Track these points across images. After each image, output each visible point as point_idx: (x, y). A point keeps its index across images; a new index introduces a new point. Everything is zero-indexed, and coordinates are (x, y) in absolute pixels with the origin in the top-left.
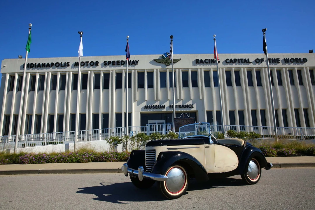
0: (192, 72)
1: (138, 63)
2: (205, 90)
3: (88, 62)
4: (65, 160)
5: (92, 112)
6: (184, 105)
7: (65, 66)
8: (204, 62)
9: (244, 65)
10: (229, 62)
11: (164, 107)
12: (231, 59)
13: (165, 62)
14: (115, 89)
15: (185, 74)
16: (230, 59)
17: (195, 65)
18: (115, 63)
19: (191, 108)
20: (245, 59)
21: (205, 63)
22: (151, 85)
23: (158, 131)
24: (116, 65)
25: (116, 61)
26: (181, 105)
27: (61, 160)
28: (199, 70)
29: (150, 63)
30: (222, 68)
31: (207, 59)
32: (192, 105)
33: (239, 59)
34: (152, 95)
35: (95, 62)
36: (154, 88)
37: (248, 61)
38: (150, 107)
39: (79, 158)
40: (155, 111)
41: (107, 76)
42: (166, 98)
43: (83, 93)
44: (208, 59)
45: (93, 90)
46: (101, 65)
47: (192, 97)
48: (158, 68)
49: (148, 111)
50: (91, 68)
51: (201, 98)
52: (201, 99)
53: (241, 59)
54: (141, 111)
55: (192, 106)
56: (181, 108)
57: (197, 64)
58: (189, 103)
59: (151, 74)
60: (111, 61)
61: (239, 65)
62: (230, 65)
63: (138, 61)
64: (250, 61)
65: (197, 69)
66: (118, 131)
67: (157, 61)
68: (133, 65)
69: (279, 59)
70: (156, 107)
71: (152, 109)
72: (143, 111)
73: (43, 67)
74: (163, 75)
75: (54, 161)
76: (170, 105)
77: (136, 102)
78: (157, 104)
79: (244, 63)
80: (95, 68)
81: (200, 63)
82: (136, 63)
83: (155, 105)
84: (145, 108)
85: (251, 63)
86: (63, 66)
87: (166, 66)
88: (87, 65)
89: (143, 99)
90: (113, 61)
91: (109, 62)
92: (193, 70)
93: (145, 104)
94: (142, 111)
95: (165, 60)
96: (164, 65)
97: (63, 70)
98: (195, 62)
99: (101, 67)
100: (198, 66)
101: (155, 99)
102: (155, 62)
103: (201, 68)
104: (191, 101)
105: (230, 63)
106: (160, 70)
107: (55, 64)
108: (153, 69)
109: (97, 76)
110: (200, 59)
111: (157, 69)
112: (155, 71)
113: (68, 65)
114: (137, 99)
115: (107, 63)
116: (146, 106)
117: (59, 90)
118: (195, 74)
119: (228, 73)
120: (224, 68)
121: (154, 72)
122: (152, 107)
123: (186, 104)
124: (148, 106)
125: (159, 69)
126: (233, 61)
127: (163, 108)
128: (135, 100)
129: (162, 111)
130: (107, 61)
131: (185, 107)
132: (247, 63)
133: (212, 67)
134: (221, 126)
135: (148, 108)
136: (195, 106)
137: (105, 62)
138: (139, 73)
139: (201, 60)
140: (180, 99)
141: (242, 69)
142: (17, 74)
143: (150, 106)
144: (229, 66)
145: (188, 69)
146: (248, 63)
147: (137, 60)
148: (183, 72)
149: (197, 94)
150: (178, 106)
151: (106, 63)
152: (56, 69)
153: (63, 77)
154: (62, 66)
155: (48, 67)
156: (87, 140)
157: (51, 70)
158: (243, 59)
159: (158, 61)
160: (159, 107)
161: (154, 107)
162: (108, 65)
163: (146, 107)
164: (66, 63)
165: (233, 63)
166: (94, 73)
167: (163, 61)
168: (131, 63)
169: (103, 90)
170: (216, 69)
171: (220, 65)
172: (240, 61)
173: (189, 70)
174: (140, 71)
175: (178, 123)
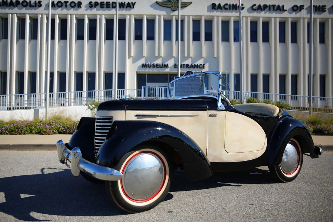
0: (206, 21)
1: (135, 6)
2: (222, 46)
3: (68, 2)
4: (21, 131)
5: (73, 70)
6: (193, 64)
7: (35, 6)
8: (223, 8)
9: (276, 13)
10: (257, 8)
11: (167, 66)
12: (260, 5)
13: (171, 6)
14: (105, 41)
15: (197, 23)
16: (257, 5)
17: (210, 12)
18: (104, 5)
19: (202, 69)
20: (279, 6)
21: (223, 10)
22: (151, 37)
23: (159, 96)
24: (105, 8)
25: (105, 2)
26: (190, 64)
27: (14, 131)
28: (215, 18)
29: (151, 6)
30: (246, 16)
31: (226, 4)
32: (204, 65)
33: (270, 5)
34: (152, 50)
35: (76, 2)
36: (155, 41)
37: (281, 8)
38: (150, 66)
39: (42, 129)
40: (155, 71)
41: (93, 22)
42: (169, 55)
43: (62, 44)
44: (229, 4)
45: (76, 41)
46: (85, 7)
47: (204, 54)
48: (161, 14)
49: (147, 71)
50: (72, 11)
51: (216, 56)
52: (215, 58)
53: (273, 5)
54: (138, 70)
55: (203, 67)
56: (189, 68)
57: (214, 10)
58: (200, 62)
59: (151, 23)
60: (99, 2)
61: (269, 13)
62: (257, 13)
63: (135, 3)
64: (285, 9)
65: (213, 17)
66: (107, 95)
67: (160, 4)
68: (128, 8)
69: (326, 6)
70: (157, 66)
71: (151, 68)
72: (141, 71)
73: (5, 7)
74: (168, 23)
75: (6, 131)
76: (175, 63)
77: (131, 59)
78: (159, 62)
79: (276, 10)
80: (77, 10)
81: (217, 9)
82: (132, 6)
83: (156, 63)
84: (142, 67)
85: (286, 12)
86: (33, 6)
87: (172, 11)
88: (66, 6)
89: (140, 55)
90: (101, 2)
91: (96, 4)
92: (208, 19)
93: (142, 61)
94: (139, 71)
95: (170, 3)
96: (169, 9)
97: (33, 11)
98: (211, 7)
99: (85, 10)
100: (215, 13)
101: (157, 55)
102: (158, 6)
103: (219, 16)
104: (203, 59)
105: (258, 10)
106: (165, 17)
107: (21, 2)
108: (155, 16)
109: (80, 22)
110: (217, 4)
111: (159, 16)
112: (157, 17)
113: (40, 5)
114: (133, 54)
115: (94, 5)
116: (144, 64)
117: (30, 40)
118: (209, 23)
119: (254, 24)
120: (249, 17)
121: (155, 19)
122: (152, 66)
123: (196, 64)
124: (147, 64)
125: (163, 15)
126: (262, 8)
127: (165, 68)
128: (130, 56)
129: (165, 71)
130: (94, 2)
131: (194, 68)
132: (280, 10)
133: (232, 15)
134: (239, 93)
135: (146, 67)
136: (207, 66)
137: (91, 3)
138: (136, 21)
139: (220, 5)
140: (189, 57)
141: (273, 19)
143: (149, 64)
144: (255, 14)
145: (201, 16)
146: (282, 12)
147: (133, 3)
148: (194, 21)
149: (211, 50)
150: (185, 66)
151: (92, 5)
152: (24, 11)
153: (34, 21)
154: (31, 6)
155: (12, 7)
156: (68, 106)
157: (16, 10)
158: (275, 5)
159: (162, 4)
160: (161, 66)
161: (154, 66)
162: (95, 7)
163: (144, 66)
164: (37, 2)
165: (262, 10)
166: (76, 18)
167: (168, 4)
168: (125, 6)
169: (88, 41)
170: (238, 18)
171: (244, 13)
172: (272, 8)
173: (202, 18)
174: (138, 18)
175: (180, 84)
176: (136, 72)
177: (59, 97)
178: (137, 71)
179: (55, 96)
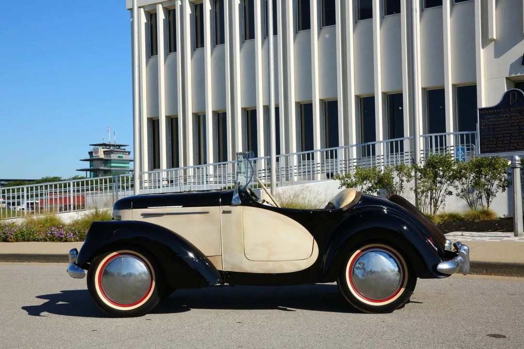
14: (421, 11)
43: (327, 36)
45: (355, 23)
54: (510, 74)
72: (519, 74)
77: (491, 46)
89: (514, 32)
93: (522, 49)
94: (513, 75)
114: (494, 34)
117: (264, 38)
128: (486, 41)
142: (160, 6)
169: (382, 18)
175: (492, 125)
176: (507, 78)
177: (327, 158)
178: (508, 76)
179: (318, 157)
